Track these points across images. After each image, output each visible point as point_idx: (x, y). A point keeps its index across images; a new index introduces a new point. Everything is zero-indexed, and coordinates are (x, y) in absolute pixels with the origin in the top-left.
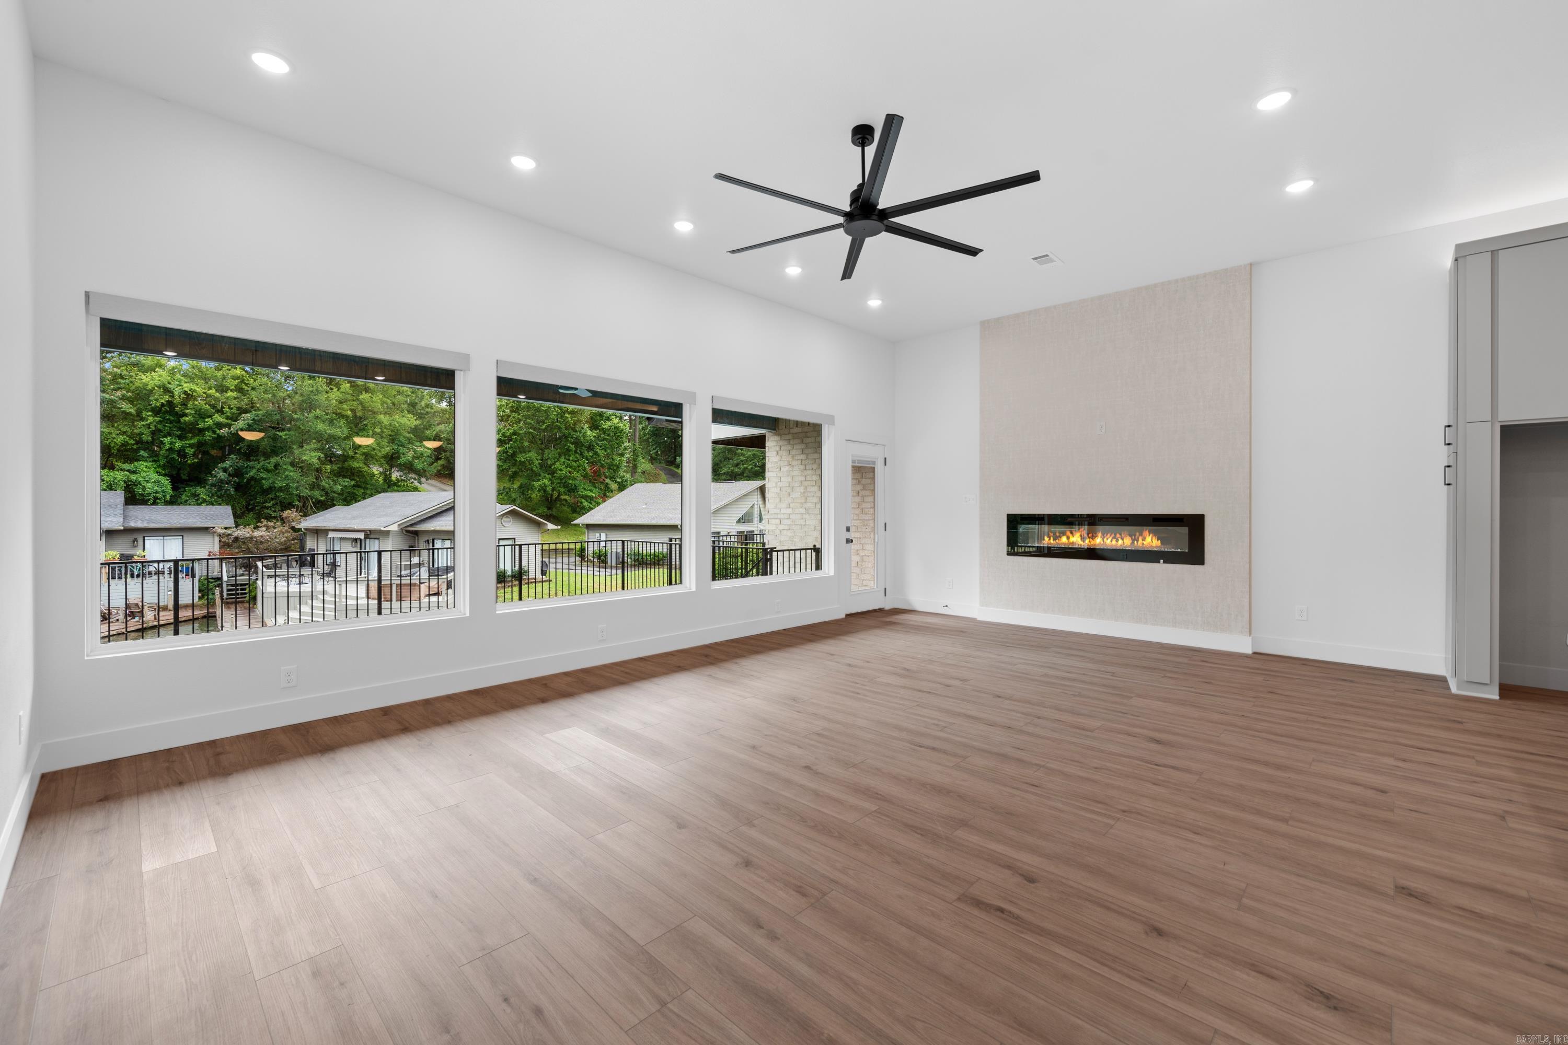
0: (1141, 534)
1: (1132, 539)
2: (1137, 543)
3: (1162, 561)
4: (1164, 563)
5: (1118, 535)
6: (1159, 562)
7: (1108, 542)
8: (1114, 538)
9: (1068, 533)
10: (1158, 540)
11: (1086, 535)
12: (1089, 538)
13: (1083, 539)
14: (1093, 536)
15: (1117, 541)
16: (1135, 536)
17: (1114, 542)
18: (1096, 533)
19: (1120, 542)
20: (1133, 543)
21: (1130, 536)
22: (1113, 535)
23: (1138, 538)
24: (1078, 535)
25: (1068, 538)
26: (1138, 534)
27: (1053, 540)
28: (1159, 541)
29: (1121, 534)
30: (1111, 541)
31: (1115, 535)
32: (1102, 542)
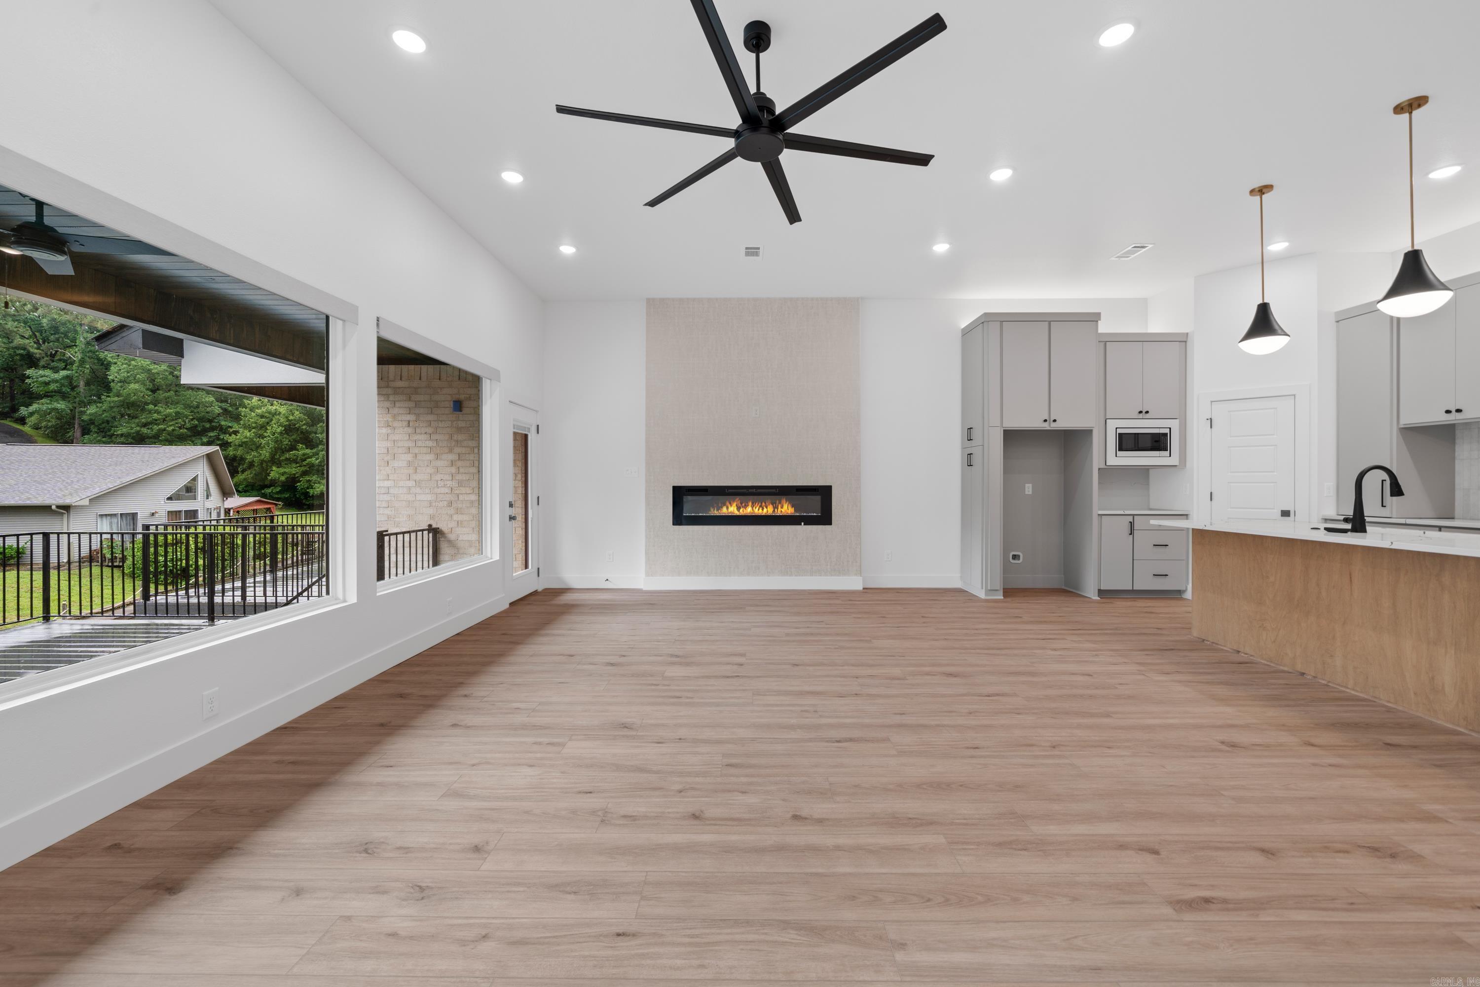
0: (780, 503)
1: (773, 507)
2: (777, 510)
3: (803, 523)
4: (804, 525)
5: (763, 504)
6: (801, 525)
7: (756, 510)
8: (761, 506)
9: (728, 503)
10: (792, 507)
11: (740, 505)
12: (743, 507)
13: (738, 509)
14: (745, 505)
15: (763, 510)
16: (776, 503)
17: (761, 510)
18: (747, 503)
19: (765, 510)
20: (774, 511)
21: (772, 504)
22: (760, 504)
23: (778, 506)
24: (735, 504)
25: (727, 508)
26: (777, 502)
27: (717, 511)
29: (765, 503)
30: (759, 510)
31: (762, 503)
32: (752, 511)
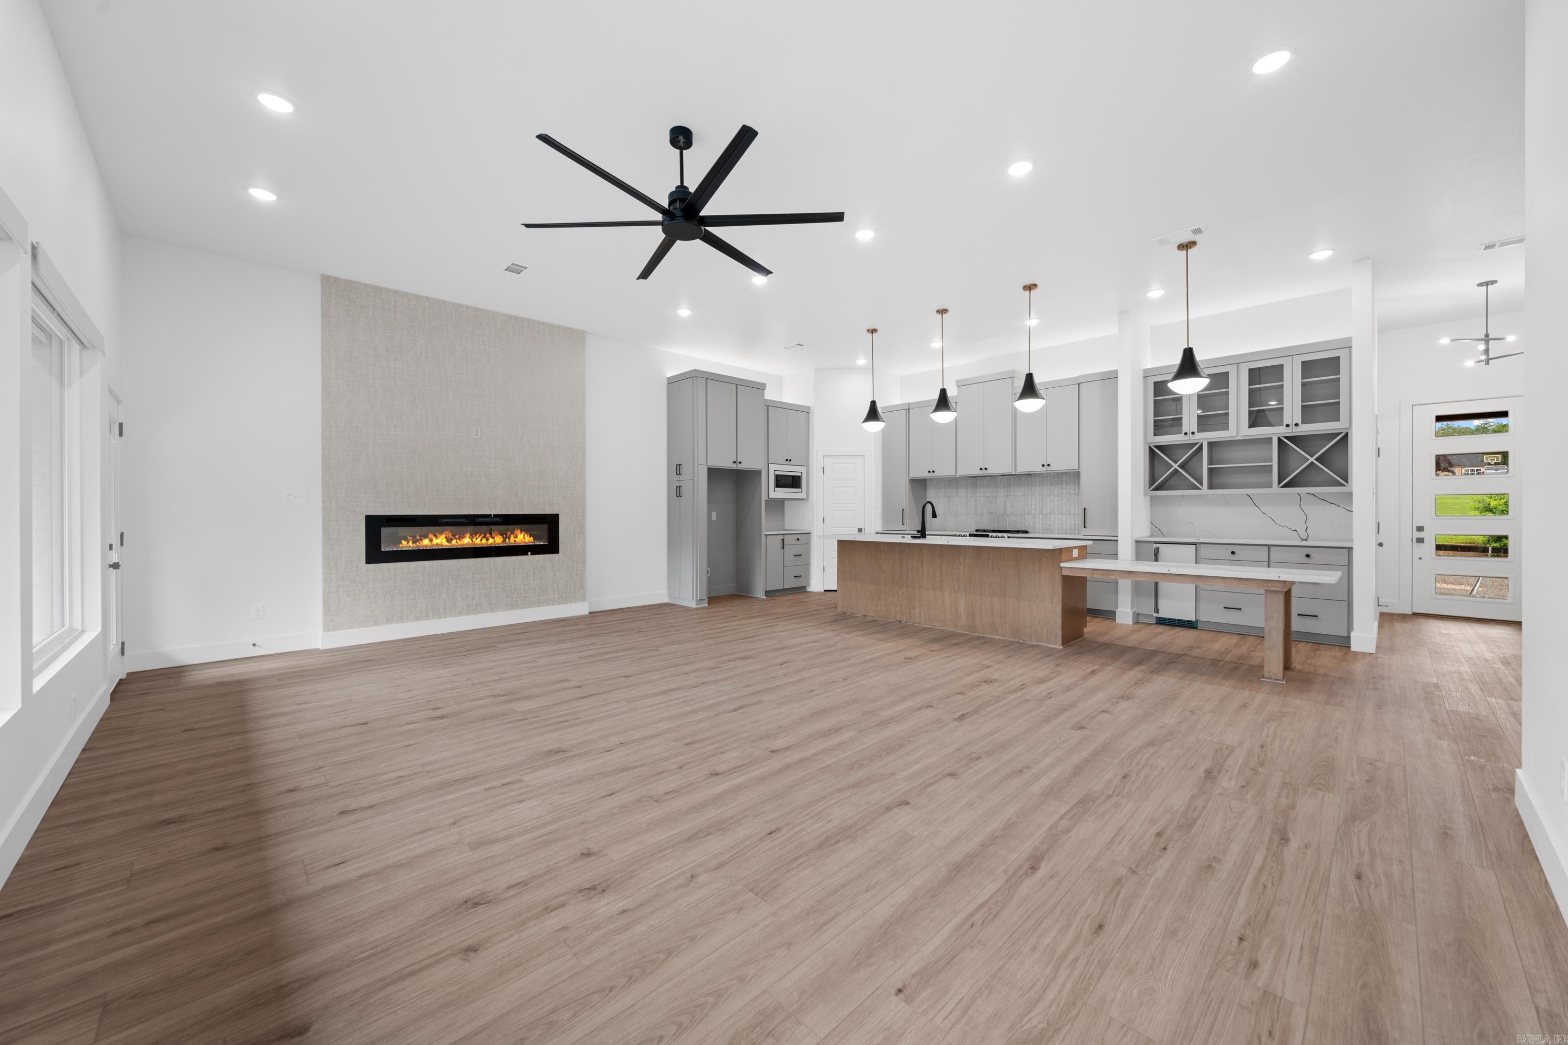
0: (513, 533)
1: (503, 537)
2: (509, 540)
3: (529, 553)
4: (531, 554)
5: (488, 535)
6: (528, 555)
7: (478, 541)
8: (484, 537)
9: (431, 536)
10: (530, 537)
11: (451, 537)
12: (456, 539)
13: (449, 540)
14: (460, 537)
15: (487, 539)
16: (506, 534)
17: (484, 541)
18: (463, 535)
19: (491, 541)
20: (504, 540)
21: (501, 535)
22: (483, 535)
23: (510, 536)
24: (443, 537)
25: (431, 540)
26: (509, 533)
27: (413, 543)
28: (532, 538)
29: (491, 534)
30: (481, 540)
31: (485, 535)
32: (471, 542)
